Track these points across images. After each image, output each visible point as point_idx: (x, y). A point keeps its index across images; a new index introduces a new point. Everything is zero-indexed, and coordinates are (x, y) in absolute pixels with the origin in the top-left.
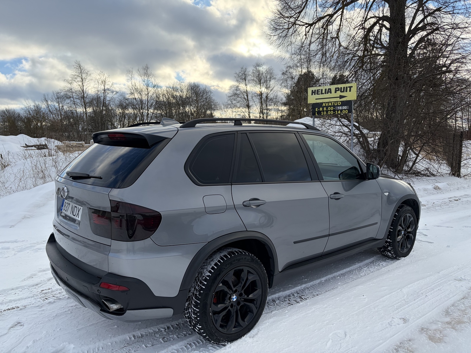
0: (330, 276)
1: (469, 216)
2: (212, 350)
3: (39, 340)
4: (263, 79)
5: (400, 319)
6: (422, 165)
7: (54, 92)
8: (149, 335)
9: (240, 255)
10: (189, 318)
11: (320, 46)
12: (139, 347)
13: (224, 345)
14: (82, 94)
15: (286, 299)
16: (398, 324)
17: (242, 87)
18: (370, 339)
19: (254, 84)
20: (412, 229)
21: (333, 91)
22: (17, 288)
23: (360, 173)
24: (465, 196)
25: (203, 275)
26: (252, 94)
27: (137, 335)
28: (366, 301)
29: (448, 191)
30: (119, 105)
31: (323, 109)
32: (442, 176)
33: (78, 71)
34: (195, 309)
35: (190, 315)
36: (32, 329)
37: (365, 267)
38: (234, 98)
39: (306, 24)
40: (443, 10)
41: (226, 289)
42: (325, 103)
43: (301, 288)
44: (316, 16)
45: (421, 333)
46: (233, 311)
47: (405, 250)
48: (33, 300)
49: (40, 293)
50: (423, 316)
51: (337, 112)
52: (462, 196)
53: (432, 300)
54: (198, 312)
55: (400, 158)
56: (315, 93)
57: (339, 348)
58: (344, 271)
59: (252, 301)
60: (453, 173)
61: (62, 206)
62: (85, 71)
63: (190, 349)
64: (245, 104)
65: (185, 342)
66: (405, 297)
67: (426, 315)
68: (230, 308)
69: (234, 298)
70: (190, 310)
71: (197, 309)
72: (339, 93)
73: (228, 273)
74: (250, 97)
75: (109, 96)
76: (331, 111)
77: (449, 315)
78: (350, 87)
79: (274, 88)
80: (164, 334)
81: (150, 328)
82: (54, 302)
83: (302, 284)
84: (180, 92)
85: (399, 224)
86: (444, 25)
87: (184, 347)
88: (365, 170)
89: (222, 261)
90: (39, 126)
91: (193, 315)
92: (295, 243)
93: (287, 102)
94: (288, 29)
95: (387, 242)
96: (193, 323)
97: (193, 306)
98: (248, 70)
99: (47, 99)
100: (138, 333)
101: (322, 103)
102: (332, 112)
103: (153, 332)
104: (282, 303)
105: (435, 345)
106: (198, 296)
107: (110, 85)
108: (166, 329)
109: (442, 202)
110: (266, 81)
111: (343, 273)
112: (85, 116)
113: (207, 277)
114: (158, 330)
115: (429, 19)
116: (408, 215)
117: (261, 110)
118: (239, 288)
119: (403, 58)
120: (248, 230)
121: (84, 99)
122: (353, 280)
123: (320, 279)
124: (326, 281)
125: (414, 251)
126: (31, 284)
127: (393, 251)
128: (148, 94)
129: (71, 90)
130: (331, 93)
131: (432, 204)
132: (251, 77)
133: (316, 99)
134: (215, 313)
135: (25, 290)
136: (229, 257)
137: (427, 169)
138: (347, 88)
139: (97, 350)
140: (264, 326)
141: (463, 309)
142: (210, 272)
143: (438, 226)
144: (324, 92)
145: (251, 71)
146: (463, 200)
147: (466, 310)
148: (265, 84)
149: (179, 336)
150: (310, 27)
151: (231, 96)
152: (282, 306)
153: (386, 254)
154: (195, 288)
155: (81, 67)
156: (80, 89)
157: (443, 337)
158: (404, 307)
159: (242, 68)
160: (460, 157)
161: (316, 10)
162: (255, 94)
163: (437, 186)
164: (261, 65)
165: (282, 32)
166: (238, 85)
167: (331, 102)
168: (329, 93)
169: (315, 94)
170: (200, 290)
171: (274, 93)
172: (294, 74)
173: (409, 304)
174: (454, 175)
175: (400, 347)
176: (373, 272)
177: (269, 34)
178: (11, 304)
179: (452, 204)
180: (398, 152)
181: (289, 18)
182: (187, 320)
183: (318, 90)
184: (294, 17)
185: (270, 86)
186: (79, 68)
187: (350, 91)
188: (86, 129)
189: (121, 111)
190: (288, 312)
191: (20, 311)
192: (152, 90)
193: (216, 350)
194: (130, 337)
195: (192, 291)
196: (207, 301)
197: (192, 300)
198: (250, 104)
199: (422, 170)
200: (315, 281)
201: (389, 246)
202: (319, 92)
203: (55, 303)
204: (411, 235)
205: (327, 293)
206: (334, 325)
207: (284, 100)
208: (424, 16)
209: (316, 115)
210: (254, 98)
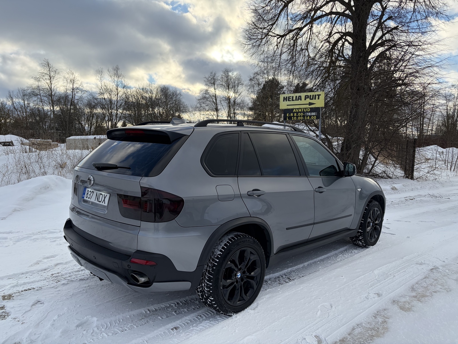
0: (311, 262)
1: (424, 213)
2: (220, 320)
3: (63, 314)
4: (231, 85)
5: (375, 294)
6: (379, 168)
7: (20, 89)
8: (161, 309)
9: (245, 237)
10: (201, 291)
11: (290, 57)
12: (155, 319)
13: (230, 315)
14: (50, 92)
15: (276, 280)
16: (374, 298)
17: (212, 90)
18: (352, 309)
19: (223, 89)
20: (379, 221)
21: (303, 98)
22: (27, 273)
23: (338, 170)
24: (418, 196)
25: (215, 254)
26: (220, 98)
27: (151, 309)
28: (345, 280)
29: (403, 192)
30: (87, 105)
31: (294, 115)
32: (397, 178)
33: (46, 69)
34: (208, 283)
35: (202, 289)
36: (53, 306)
37: (340, 254)
38: (203, 101)
39: (278, 35)
40: (400, 29)
41: (233, 267)
42: (295, 109)
43: (288, 271)
44: (288, 29)
45: (393, 304)
46: (238, 286)
47: (373, 240)
48: (45, 283)
49: (51, 276)
50: (393, 291)
51: (307, 118)
52: (416, 196)
53: (399, 279)
54: (211, 286)
55: (361, 161)
56: (286, 99)
57: (328, 316)
58: (323, 257)
59: (252, 278)
60: (407, 176)
61: (84, 194)
62: (53, 69)
63: (201, 320)
64: (214, 108)
65: (196, 314)
66: (377, 277)
67: (396, 291)
68: (235, 283)
69: (239, 275)
70: (203, 285)
71: (210, 283)
72: (308, 101)
73: (235, 253)
74: (218, 101)
75: (78, 95)
76: (300, 116)
77: (415, 291)
78: (319, 95)
79: (242, 93)
80: (175, 308)
81: (161, 304)
82: (68, 283)
83: (288, 268)
84: (149, 93)
85: (368, 217)
86: (401, 43)
87: (196, 318)
88: (342, 169)
89: (231, 242)
90: (2, 123)
91: (206, 289)
92: (287, 229)
93: (252, 107)
94: (262, 39)
95: (358, 232)
96: (206, 296)
97: (206, 281)
98: (217, 75)
99: (12, 96)
100: (152, 308)
101: (293, 109)
102: (302, 118)
103: (165, 307)
104: (274, 283)
105: (405, 313)
106: (211, 271)
107: (79, 84)
108: (176, 305)
109: (400, 201)
110: (235, 86)
111: (322, 259)
112: (52, 113)
113: (219, 255)
114: (169, 306)
115: (388, 36)
116: (376, 209)
117: (229, 114)
118: (242, 266)
119: (365, 71)
120: (251, 216)
121: (51, 97)
122: (332, 265)
123: (303, 264)
124: (308, 265)
125: (380, 241)
126: (40, 269)
127: (363, 240)
128: (118, 94)
129: (38, 88)
130: (301, 100)
131: (391, 203)
132: (219, 81)
133: (287, 105)
134: (224, 287)
135: (35, 274)
136: (236, 239)
137: (384, 172)
138: (315, 95)
139: (118, 322)
140: (262, 301)
141: (425, 286)
142: (221, 251)
143: (398, 221)
144: (294, 99)
145: (220, 76)
146: (417, 199)
147: (428, 287)
148: (233, 89)
149: (189, 310)
150: (281, 38)
151: (200, 100)
152: (273, 285)
153: (357, 243)
154: (208, 265)
155: (50, 65)
156: (48, 87)
157: (411, 307)
158: (377, 285)
159: (212, 73)
160: (413, 161)
161: (288, 23)
162: (224, 99)
163: (394, 187)
164: (230, 71)
165: (256, 42)
166: (207, 89)
167: (301, 108)
168: (299, 100)
169: (286, 101)
170: (212, 266)
171: (242, 98)
172: (261, 80)
173: (380, 283)
174: (407, 177)
175: (377, 315)
176: (347, 258)
177: (244, 43)
178: (25, 286)
179: (408, 203)
180: (359, 156)
181: (263, 29)
182: (199, 294)
183: (289, 97)
184: (267, 28)
185: (238, 91)
186: (47, 66)
187: (318, 99)
188: (52, 127)
189: (89, 110)
190: (280, 290)
191: (37, 291)
192: (121, 91)
193: (224, 320)
194: (146, 311)
195: (205, 268)
196: (219, 276)
197: (206, 275)
198: (219, 107)
199: (380, 172)
200: (299, 265)
201: (360, 235)
202: (291, 99)
203: (68, 285)
204: (378, 226)
205: (311, 274)
206: (321, 299)
207: (250, 105)
208: (383, 33)
209: (287, 119)
210: (222, 102)
